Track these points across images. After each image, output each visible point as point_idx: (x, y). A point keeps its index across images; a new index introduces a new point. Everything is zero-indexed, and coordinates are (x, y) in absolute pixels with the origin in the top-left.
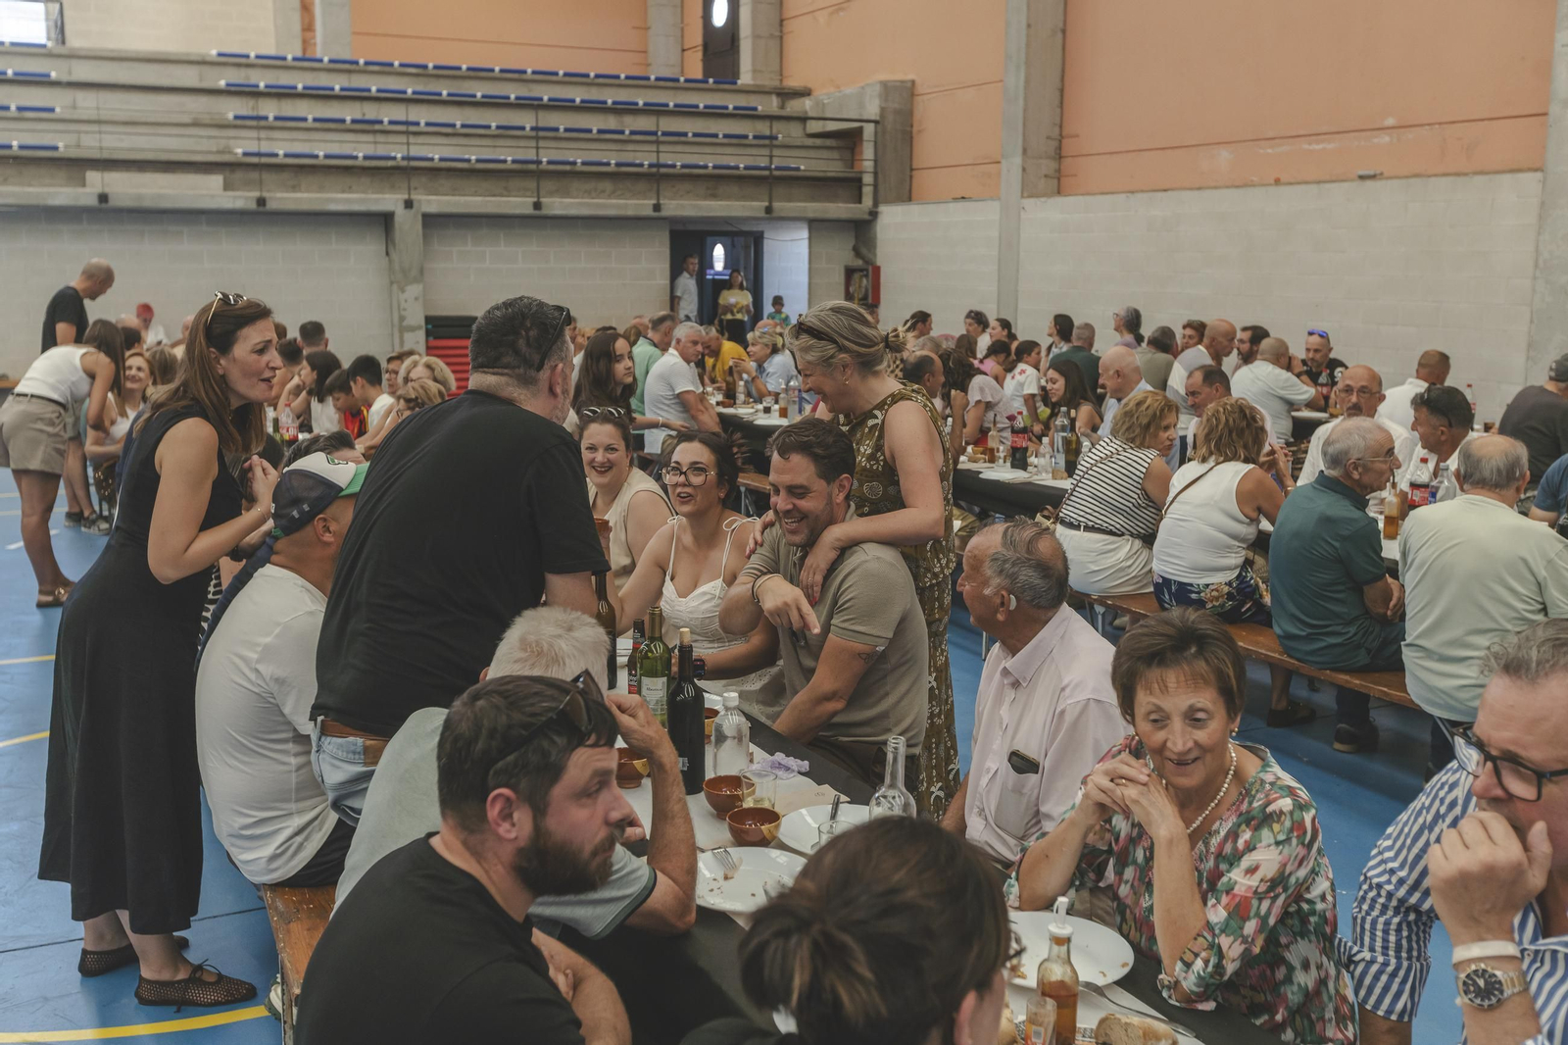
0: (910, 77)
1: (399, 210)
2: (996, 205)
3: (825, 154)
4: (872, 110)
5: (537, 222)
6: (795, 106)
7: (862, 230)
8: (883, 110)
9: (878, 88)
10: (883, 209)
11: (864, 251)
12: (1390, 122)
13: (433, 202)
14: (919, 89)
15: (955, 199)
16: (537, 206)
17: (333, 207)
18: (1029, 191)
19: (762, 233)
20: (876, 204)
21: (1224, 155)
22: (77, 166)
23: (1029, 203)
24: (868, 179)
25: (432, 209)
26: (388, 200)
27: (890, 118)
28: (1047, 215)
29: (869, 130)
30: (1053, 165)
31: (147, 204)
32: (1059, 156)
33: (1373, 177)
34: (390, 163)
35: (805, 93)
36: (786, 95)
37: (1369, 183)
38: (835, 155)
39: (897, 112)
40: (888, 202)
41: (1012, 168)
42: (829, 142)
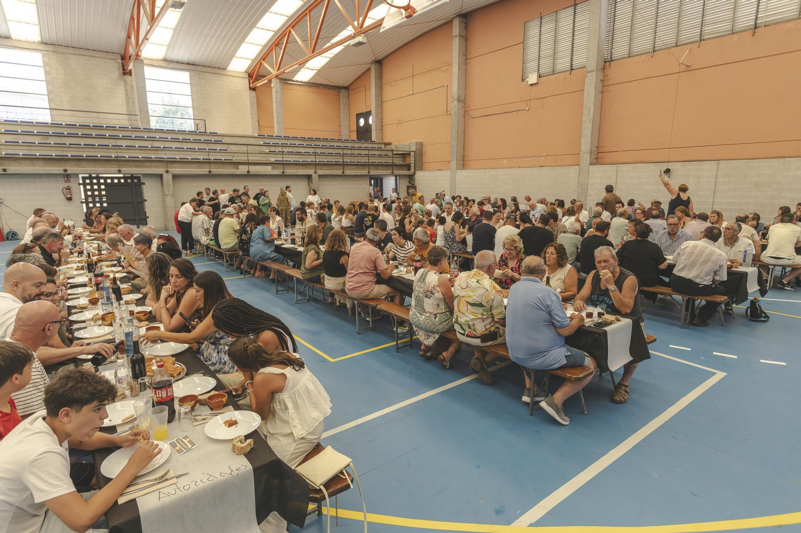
0: (421, 141)
1: (313, 174)
2: (450, 171)
3: (399, 159)
4: (413, 149)
5: (343, 176)
6: (388, 147)
7: (411, 178)
8: (416, 149)
9: (415, 143)
10: (416, 172)
11: (412, 182)
12: (544, 155)
13: (320, 172)
14: (424, 144)
15: (438, 170)
16: (343, 173)
17: (299, 174)
18: (458, 169)
19: (383, 178)
20: (415, 171)
21: (506, 161)
22: (237, 164)
23: (458, 171)
24: (412, 165)
25: (320, 174)
26: (310, 171)
27: (418, 150)
28: (462, 174)
29: (412, 154)
30: (463, 162)
31: (258, 173)
32: (464, 160)
33: (542, 166)
34: (307, 163)
35: (390, 144)
36: (386, 144)
37: (542, 168)
38: (401, 159)
39: (419, 149)
40: (418, 171)
41: (454, 163)
42: (400, 156)
